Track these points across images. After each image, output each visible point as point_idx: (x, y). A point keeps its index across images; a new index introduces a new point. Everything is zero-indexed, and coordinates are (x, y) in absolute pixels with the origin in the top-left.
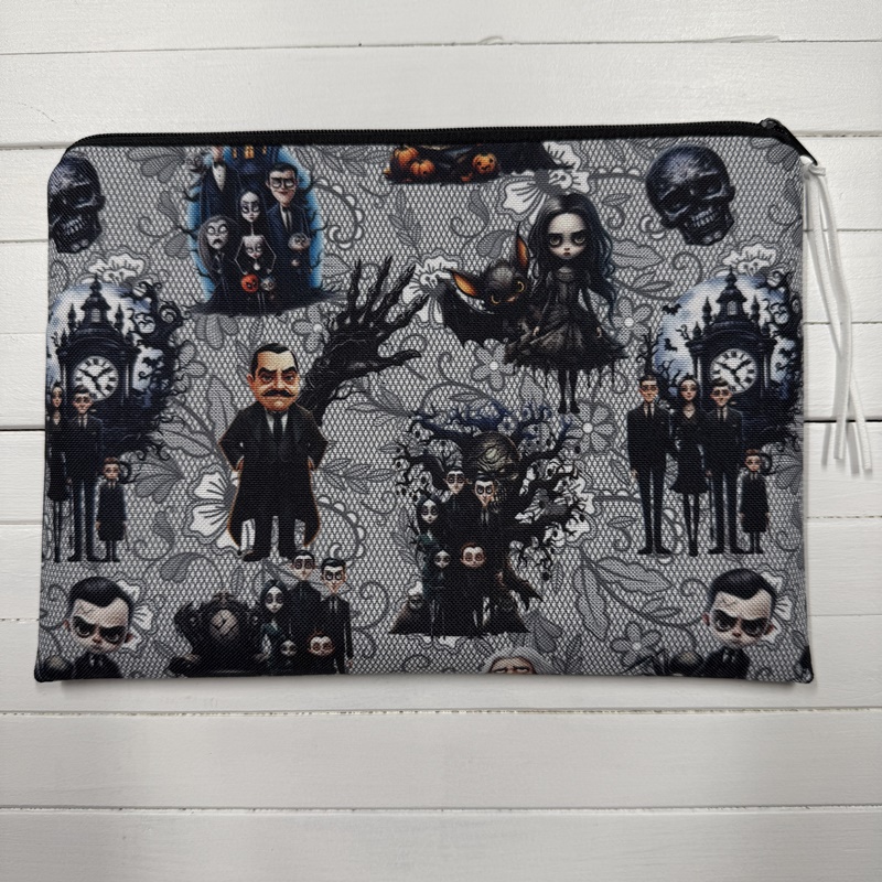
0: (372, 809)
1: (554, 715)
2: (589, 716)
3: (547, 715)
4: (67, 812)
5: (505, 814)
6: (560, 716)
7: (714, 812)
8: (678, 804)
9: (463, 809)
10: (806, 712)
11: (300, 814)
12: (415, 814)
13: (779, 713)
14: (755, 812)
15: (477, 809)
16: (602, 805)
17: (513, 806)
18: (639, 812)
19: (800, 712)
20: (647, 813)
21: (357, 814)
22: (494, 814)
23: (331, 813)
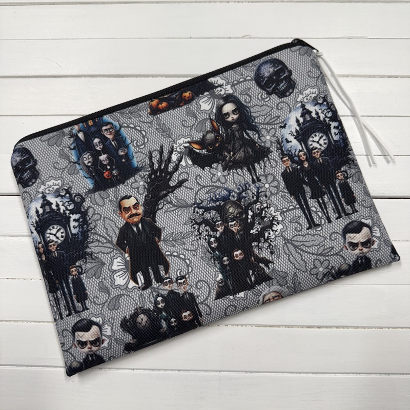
0: (188, 370)
1: (271, 328)
2: (287, 329)
3: (268, 328)
4: (48, 369)
5: (249, 374)
6: (273, 328)
7: (345, 376)
8: (328, 372)
9: (229, 371)
10: (387, 329)
11: (155, 372)
12: (207, 373)
13: (374, 329)
14: (364, 376)
15: (236, 371)
16: (293, 371)
17: (253, 370)
18: (310, 375)
19: (384, 329)
20: (314, 376)
21: (181, 373)
22: (244, 374)
23: (168, 372)
